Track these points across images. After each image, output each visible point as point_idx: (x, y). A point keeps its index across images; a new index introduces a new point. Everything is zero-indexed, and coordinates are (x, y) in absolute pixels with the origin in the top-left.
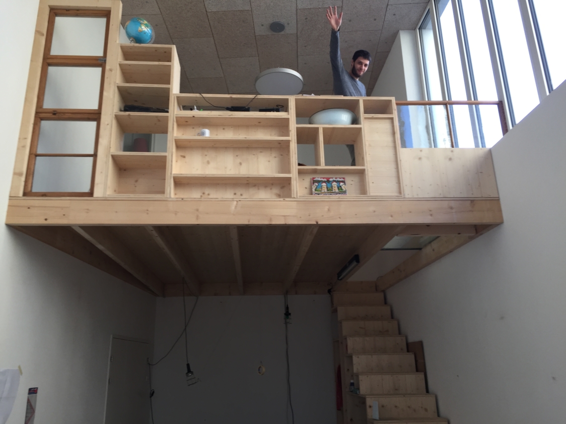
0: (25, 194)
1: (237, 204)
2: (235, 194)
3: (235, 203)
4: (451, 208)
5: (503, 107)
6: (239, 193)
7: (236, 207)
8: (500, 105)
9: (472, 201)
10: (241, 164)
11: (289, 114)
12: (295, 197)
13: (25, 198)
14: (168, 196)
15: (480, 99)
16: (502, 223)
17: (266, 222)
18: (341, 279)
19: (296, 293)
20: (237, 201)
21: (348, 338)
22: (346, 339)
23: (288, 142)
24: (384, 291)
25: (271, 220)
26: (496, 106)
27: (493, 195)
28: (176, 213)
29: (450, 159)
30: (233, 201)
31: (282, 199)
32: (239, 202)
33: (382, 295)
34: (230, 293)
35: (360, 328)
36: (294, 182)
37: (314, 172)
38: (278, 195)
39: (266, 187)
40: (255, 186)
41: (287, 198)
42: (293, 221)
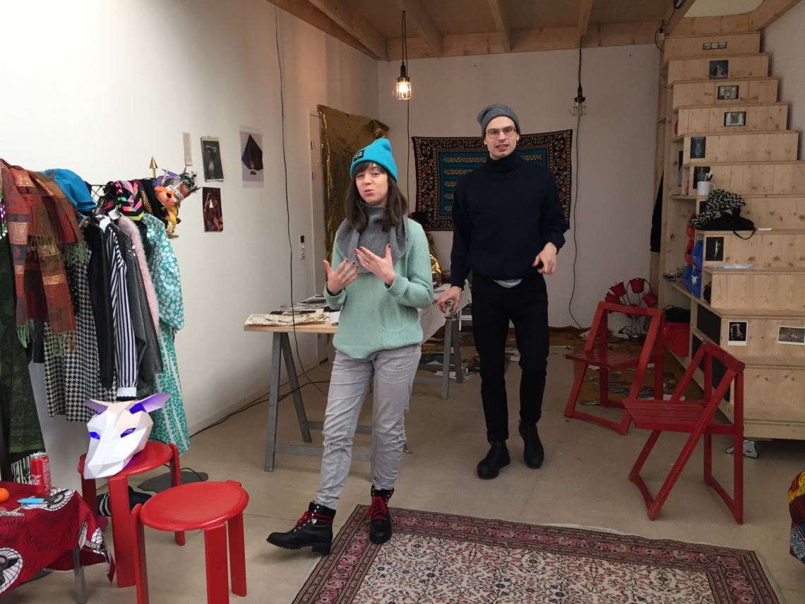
18: (679, 8)
19: (600, 45)
21: (680, 111)
22: (677, 112)
24: (762, 31)
33: (757, 37)
34: (488, 50)
35: (706, 94)
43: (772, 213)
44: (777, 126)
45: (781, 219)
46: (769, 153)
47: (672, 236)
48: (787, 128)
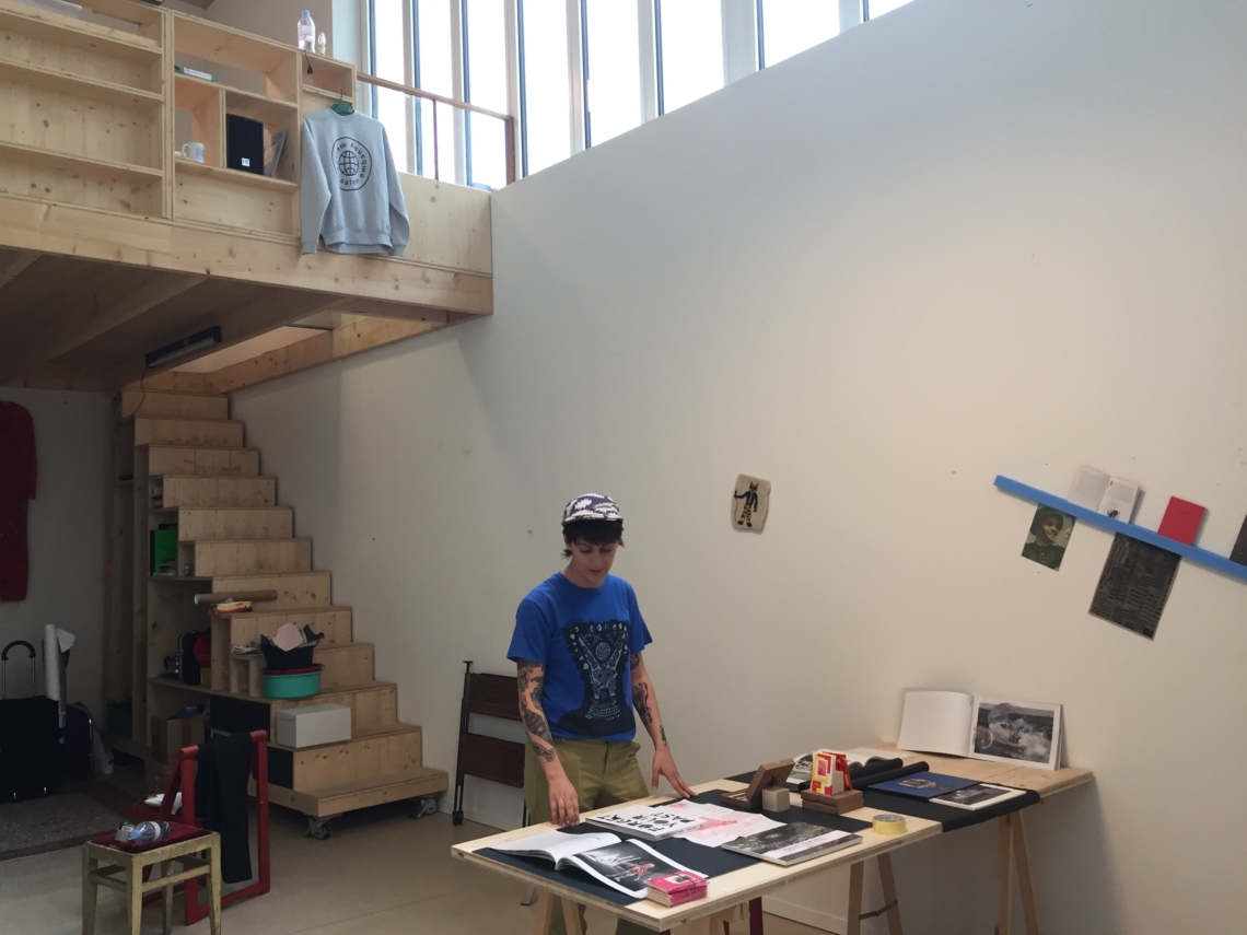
1: (48, 212)
2: (33, 186)
3: (45, 208)
4: (427, 281)
5: (514, 128)
6: (42, 186)
7: (46, 216)
8: (510, 122)
9: (456, 274)
10: (46, 124)
11: (160, 46)
12: (169, 216)
15: (473, 102)
16: (491, 313)
17: (109, 257)
18: (153, 367)
20: (49, 205)
21: (165, 480)
22: (161, 481)
23: (158, 104)
24: (228, 395)
25: (119, 253)
26: (503, 122)
27: (485, 269)
29: (433, 199)
30: (41, 203)
31: (142, 217)
32: (53, 207)
33: (224, 401)
35: (186, 461)
36: (169, 189)
37: (204, 174)
38: (127, 206)
39: (100, 183)
40: (76, 177)
41: (152, 215)
42: (162, 263)
43: (286, 593)
44: (266, 501)
45: (295, 598)
46: (267, 529)
47: (155, 625)
48: (276, 504)
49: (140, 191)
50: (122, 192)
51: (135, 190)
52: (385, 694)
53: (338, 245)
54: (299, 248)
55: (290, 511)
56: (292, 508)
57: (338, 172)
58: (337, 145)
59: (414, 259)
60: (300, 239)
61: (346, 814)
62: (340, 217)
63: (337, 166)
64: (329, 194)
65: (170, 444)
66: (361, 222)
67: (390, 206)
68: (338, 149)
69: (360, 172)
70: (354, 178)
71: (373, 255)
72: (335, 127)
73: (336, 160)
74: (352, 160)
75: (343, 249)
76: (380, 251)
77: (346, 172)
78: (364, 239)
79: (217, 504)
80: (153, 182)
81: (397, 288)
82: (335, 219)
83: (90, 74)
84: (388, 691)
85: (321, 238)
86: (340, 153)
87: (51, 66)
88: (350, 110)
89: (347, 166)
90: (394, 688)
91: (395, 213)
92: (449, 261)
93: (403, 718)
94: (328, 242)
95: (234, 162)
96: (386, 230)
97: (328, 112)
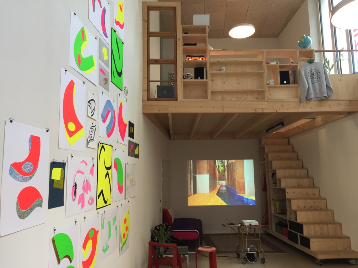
0: (148, 100)
1: (240, 103)
2: (237, 98)
4: (340, 104)
6: (239, 97)
7: (240, 105)
9: (349, 101)
10: (239, 83)
11: (263, 59)
12: (267, 99)
13: (148, 101)
14: (210, 100)
17: (254, 112)
18: (268, 133)
22: (271, 162)
23: (263, 73)
25: (256, 110)
28: (214, 108)
29: (340, 80)
33: (287, 139)
34: (206, 139)
36: (266, 93)
37: (275, 87)
38: (257, 98)
39: (251, 94)
40: (246, 94)
41: (263, 100)
42: (266, 111)
43: (306, 193)
44: (300, 167)
45: (309, 195)
46: (300, 175)
48: (303, 168)
49: (260, 95)
50: (256, 95)
51: (259, 94)
52: (338, 226)
53: (311, 99)
54: (300, 102)
55: (307, 170)
56: (307, 169)
57: (310, 79)
58: (310, 72)
59: (335, 99)
60: (300, 99)
61: (326, 259)
62: (312, 91)
63: (310, 77)
64: (308, 86)
65: (273, 152)
66: (318, 91)
67: (326, 85)
68: (310, 73)
69: (317, 77)
70: (315, 80)
71: (322, 100)
72: (309, 67)
73: (309, 76)
74: (314, 75)
75: (313, 100)
76: (324, 98)
77: (312, 78)
78: (319, 96)
79: (286, 168)
80: (263, 92)
81: (330, 108)
82: (310, 92)
83: (248, 70)
84: (338, 225)
85: (306, 98)
86: (311, 74)
87: (239, 70)
88: (313, 62)
89: (313, 77)
90: (340, 224)
91: (328, 87)
92: (346, 97)
93: (344, 234)
94: (308, 98)
95: (282, 83)
96: (325, 92)
97: (307, 64)
